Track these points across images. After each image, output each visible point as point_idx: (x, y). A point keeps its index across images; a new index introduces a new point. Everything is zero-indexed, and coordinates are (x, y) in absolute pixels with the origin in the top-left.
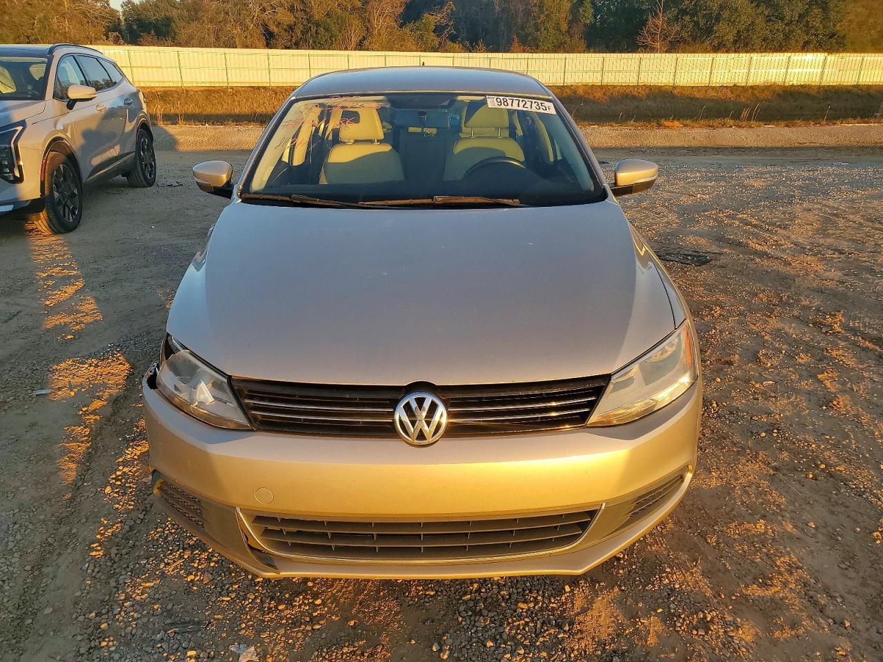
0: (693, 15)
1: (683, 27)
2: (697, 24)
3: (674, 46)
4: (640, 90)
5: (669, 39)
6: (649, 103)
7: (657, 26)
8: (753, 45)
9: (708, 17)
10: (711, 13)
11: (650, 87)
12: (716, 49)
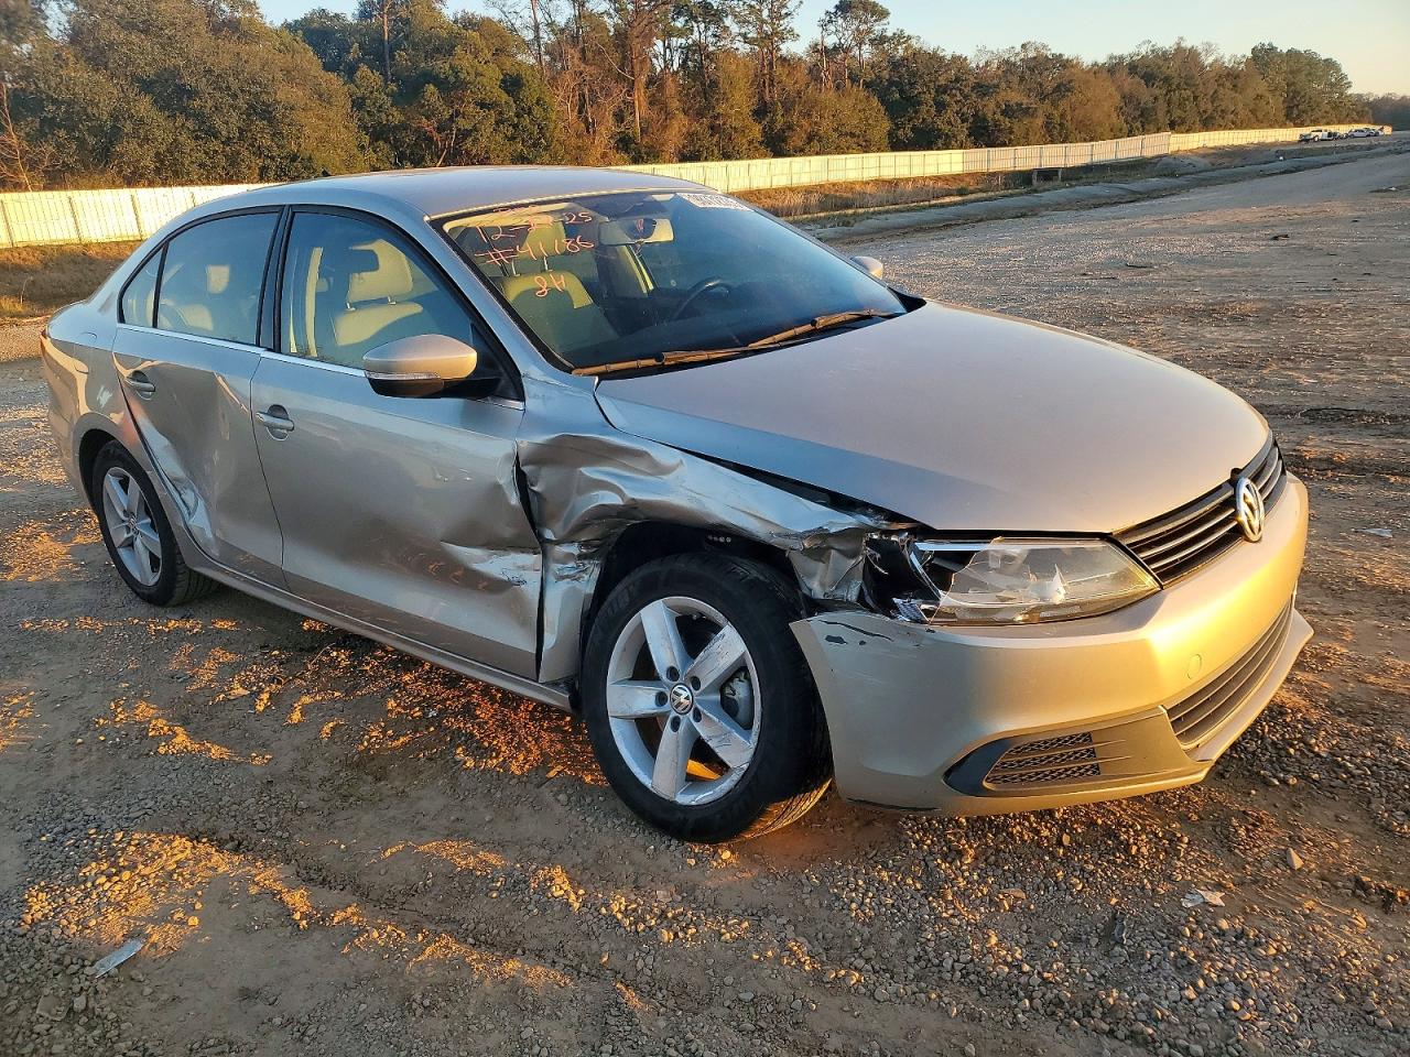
0: (71, 129)
1: (59, 146)
2: (82, 142)
3: (54, 179)
4: (24, 254)
5: (42, 167)
6: (55, 275)
7: (10, 146)
8: (188, 174)
9: (97, 131)
10: (100, 126)
11: (42, 249)
12: (131, 181)
